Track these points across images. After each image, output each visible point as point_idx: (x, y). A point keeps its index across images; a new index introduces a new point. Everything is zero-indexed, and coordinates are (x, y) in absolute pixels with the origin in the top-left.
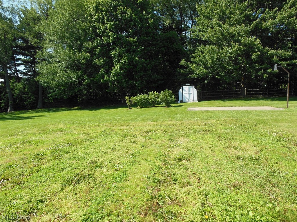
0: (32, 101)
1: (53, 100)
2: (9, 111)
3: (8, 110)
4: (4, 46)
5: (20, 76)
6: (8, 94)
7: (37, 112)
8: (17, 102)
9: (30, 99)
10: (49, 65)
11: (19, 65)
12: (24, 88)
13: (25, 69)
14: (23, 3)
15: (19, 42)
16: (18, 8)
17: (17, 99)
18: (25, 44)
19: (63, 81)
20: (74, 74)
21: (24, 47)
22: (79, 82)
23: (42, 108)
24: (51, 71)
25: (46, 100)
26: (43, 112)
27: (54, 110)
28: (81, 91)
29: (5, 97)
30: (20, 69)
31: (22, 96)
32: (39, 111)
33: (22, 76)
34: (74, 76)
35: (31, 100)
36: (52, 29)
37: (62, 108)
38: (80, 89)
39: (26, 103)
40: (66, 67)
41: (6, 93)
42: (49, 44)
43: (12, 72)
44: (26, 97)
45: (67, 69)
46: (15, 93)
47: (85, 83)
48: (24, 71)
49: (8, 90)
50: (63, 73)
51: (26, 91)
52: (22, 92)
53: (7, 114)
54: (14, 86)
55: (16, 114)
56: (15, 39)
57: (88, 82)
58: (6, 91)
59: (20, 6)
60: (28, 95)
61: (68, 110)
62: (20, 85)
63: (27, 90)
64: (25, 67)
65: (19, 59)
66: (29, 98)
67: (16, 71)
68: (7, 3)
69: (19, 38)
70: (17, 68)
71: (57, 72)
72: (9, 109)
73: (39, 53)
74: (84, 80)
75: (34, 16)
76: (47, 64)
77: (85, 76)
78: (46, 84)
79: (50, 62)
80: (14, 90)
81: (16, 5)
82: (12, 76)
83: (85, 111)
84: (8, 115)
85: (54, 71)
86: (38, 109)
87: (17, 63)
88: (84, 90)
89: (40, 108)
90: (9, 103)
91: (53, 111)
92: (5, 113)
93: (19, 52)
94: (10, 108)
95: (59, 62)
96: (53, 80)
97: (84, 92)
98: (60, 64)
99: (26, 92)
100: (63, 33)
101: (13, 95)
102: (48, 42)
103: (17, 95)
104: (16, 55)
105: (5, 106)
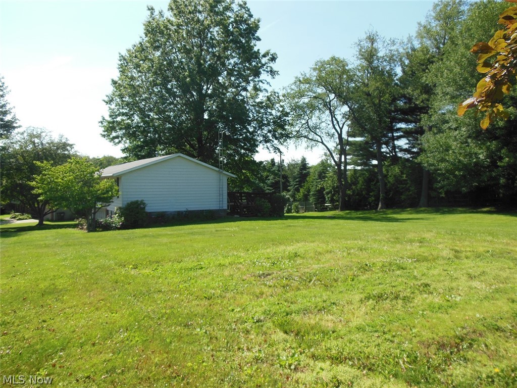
0: (411, 195)
1: (445, 194)
2: (380, 209)
3: (378, 207)
4: (378, 113)
5: (399, 155)
6: (380, 183)
7: (418, 212)
8: (391, 195)
9: (409, 192)
10: (438, 136)
11: (399, 138)
12: (402, 173)
13: (407, 144)
14: (407, 44)
15: (401, 103)
16: (399, 53)
17: (391, 191)
18: (408, 106)
19: (460, 161)
20: (482, 148)
21: (407, 109)
22: (491, 162)
23: (426, 207)
24: (441, 146)
25: (433, 194)
26: (426, 213)
27: (446, 211)
28: (496, 179)
29: (376, 188)
30: (399, 145)
31: (399, 186)
32: (421, 211)
33: (402, 156)
34: (483, 153)
35: (411, 193)
36: (445, 75)
37: (460, 209)
38: (494, 174)
39: (403, 197)
40: (469, 137)
41: (378, 181)
42: (441, 101)
43: (389, 150)
44: (403, 188)
45: (469, 140)
46: (389, 182)
47: (502, 164)
48: (406, 147)
49: (380, 177)
50: (461, 148)
51: (404, 178)
52: (398, 180)
53: (377, 212)
54: (387, 171)
55: (388, 214)
56: (394, 100)
57: (510, 162)
58: (378, 179)
59: (401, 50)
60: (406, 184)
61: (470, 213)
62: (397, 170)
63: (406, 177)
64: (408, 140)
65: (399, 130)
66: (408, 190)
67: (394, 147)
68: (384, 49)
69: (400, 97)
70: (396, 142)
71: (450, 147)
72: (380, 206)
73: (424, 117)
74: (501, 158)
75: (421, 60)
76: (435, 134)
77: (503, 151)
78: (432, 168)
79: (440, 131)
80: (388, 176)
81: (396, 50)
82: (388, 155)
83: (502, 216)
84: (377, 214)
85: (445, 145)
86: (421, 207)
87: (396, 136)
88: (502, 177)
89: (424, 207)
90: (379, 197)
91: (444, 213)
92: (374, 211)
93: (400, 118)
94: (382, 205)
95: (456, 129)
96: (443, 160)
97: (502, 181)
98: (457, 132)
99: (405, 180)
100: (465, 79)
101: (386, 184)
102: (441, 97)
103: (391, 184)
104: (396, 123)
105: (375, 200)
